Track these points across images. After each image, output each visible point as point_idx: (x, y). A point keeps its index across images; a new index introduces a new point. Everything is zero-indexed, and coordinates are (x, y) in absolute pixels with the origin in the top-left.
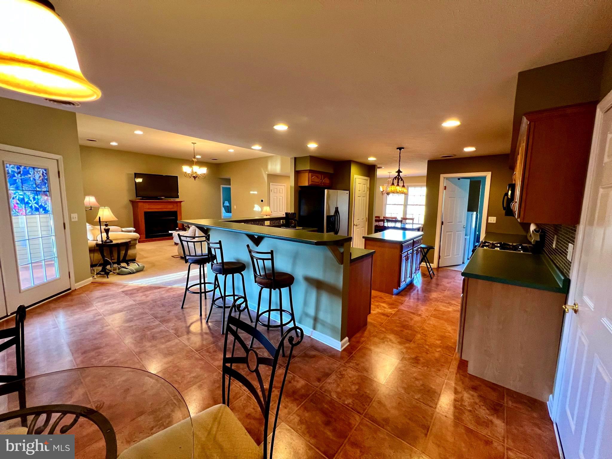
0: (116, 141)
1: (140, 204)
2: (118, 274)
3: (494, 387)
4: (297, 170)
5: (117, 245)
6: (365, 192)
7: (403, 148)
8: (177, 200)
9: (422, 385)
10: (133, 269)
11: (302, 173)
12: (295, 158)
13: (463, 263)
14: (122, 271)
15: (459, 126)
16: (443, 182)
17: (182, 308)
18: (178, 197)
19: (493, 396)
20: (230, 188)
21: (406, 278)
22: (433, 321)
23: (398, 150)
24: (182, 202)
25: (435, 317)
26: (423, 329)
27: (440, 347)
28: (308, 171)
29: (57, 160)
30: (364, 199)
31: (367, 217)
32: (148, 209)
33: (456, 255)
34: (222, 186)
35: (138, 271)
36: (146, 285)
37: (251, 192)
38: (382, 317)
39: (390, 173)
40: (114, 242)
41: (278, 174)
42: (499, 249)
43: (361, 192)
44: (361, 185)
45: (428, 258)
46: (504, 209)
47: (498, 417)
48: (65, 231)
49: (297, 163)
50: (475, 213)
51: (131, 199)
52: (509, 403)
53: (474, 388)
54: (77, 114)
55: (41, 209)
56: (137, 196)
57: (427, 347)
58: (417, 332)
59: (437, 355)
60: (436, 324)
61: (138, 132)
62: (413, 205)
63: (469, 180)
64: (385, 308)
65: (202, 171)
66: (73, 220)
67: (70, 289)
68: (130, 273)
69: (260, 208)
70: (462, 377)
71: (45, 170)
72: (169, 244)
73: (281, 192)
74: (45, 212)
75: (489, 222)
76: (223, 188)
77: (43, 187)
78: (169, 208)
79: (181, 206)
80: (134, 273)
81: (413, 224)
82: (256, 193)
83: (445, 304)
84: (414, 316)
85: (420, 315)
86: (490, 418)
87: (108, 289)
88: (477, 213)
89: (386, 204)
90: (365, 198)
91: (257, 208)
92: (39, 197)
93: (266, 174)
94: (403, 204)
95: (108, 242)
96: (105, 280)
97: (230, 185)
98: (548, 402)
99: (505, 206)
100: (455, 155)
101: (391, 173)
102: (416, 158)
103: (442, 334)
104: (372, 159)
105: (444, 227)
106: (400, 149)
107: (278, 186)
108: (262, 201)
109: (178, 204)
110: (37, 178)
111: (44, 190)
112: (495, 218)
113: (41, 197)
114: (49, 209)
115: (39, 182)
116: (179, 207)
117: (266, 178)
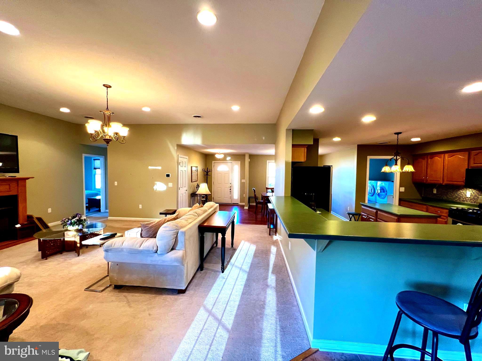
4: (294, 143)
11: (296, 147)
12: (293, 131)
18: (17, 172)
24: (28, 178)
34: (84, 155)
49: (294, 136)
75: (400, 191)
79: (25, 186)
93: (173, 145)
106: (398, 134)
107: (183, 158)
108: (168, 176)
109: (20, 183)
112: (404, 188)
116: (21, 188)
117: (173, 150)
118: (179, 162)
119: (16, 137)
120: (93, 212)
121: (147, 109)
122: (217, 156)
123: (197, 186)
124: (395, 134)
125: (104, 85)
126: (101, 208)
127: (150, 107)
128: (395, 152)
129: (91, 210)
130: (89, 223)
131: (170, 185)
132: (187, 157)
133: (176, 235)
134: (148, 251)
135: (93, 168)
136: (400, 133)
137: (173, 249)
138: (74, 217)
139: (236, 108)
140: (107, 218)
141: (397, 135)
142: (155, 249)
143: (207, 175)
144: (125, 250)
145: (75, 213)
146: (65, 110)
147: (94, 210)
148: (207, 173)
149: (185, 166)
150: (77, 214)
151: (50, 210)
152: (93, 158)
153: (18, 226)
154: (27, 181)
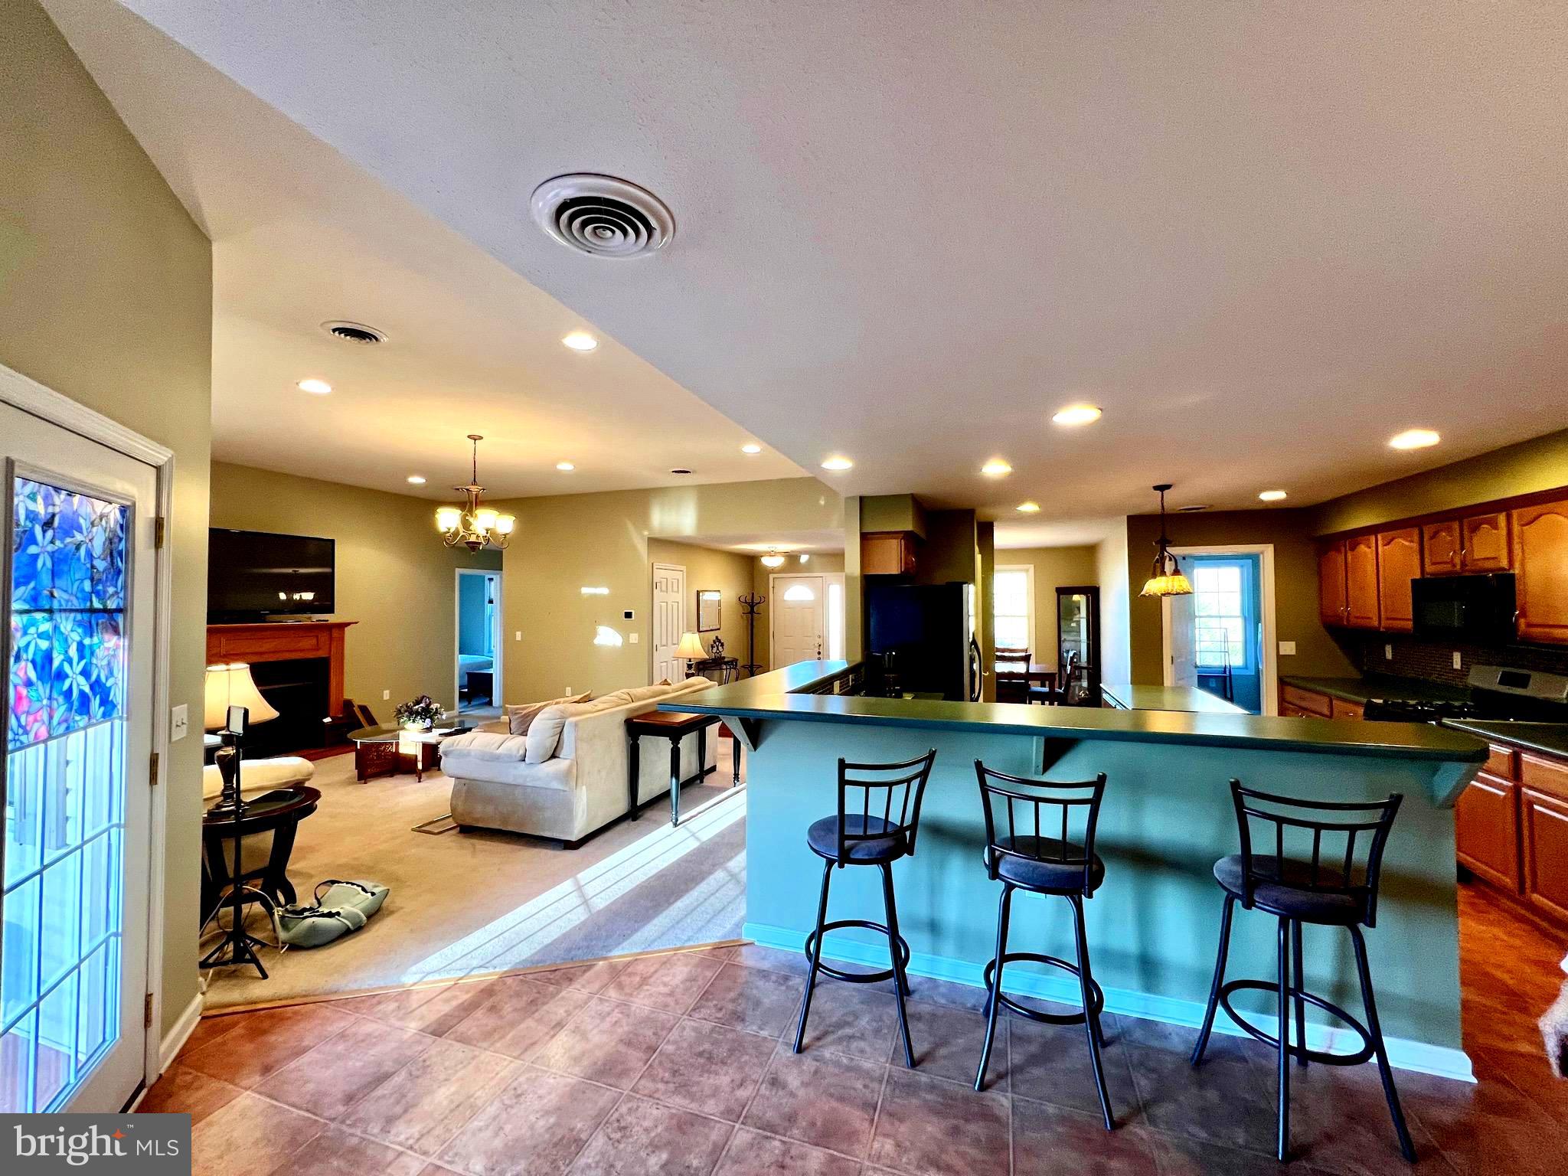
2: (295, 947)
7: (1170, 487)
8: (331, 618)
10: (357, 910)
11: (879, 539)
12: (861, 499)
14: (309, 930)
18: (333, 611)
23: (1157, 490)
24: (348, 624)
28: (902, 535)
29: (158, 469)
34: (458, 571)
37: (585, 591)
41: (676, 539)
48: (152, 796)
49: (866, 512)
55: (97, 697)
66: (175, 737)
67: (147, 1080)
68: (347, 933)
71: (122, 512)
74: (104, 715)
76: (462, 576)
77: (111, 590)
78: (304, 648)
79: (342, 639)
80: (362, 929)
82: (604, 591)
92: (95, 640)
93: (643, 538)
97: (497, 572)
106: (1161, 488)
107: (669, 572)
108: (628, 615)
109: (335, 633)
110: (98, 547)
111: (112, 604)
112: (1293, 644)
113: (101, 642)
114: (118, 696)
115: (101, 565)
116: (334, 644)
117: (642, 548)
118: (655, 581)
119: (333, 541)
120: (479, 705)
121: (565, 467)
122: (767, 561)
123: (714, 641)
124: (1156, 488)
125: (469, 437)
126: (493, 698)
127: (571, 461)
128: (1159, 538)
129: (473, 703)
130: (444, 717)
131: (634, 638)
132: (683, 568)
133: (559, 730)
134: (510, 756)
135: (487, 600)
136: (1168, 487)
137: (553, 756)
138: (418, 703)
139: (752, 448)
140: (499, 718)
141: (1159, 493)
142: (521, 752)
143: (752, 612)
144: (473, 753)
145: (420, 696)
146: (416, 480)
147: (481, 702)
148: (752, 607)
149: (675, 589)
150: (423, 697)
151: (386, 695)
152: (486, 579)
153: (327, 720)
154: (347, 630)
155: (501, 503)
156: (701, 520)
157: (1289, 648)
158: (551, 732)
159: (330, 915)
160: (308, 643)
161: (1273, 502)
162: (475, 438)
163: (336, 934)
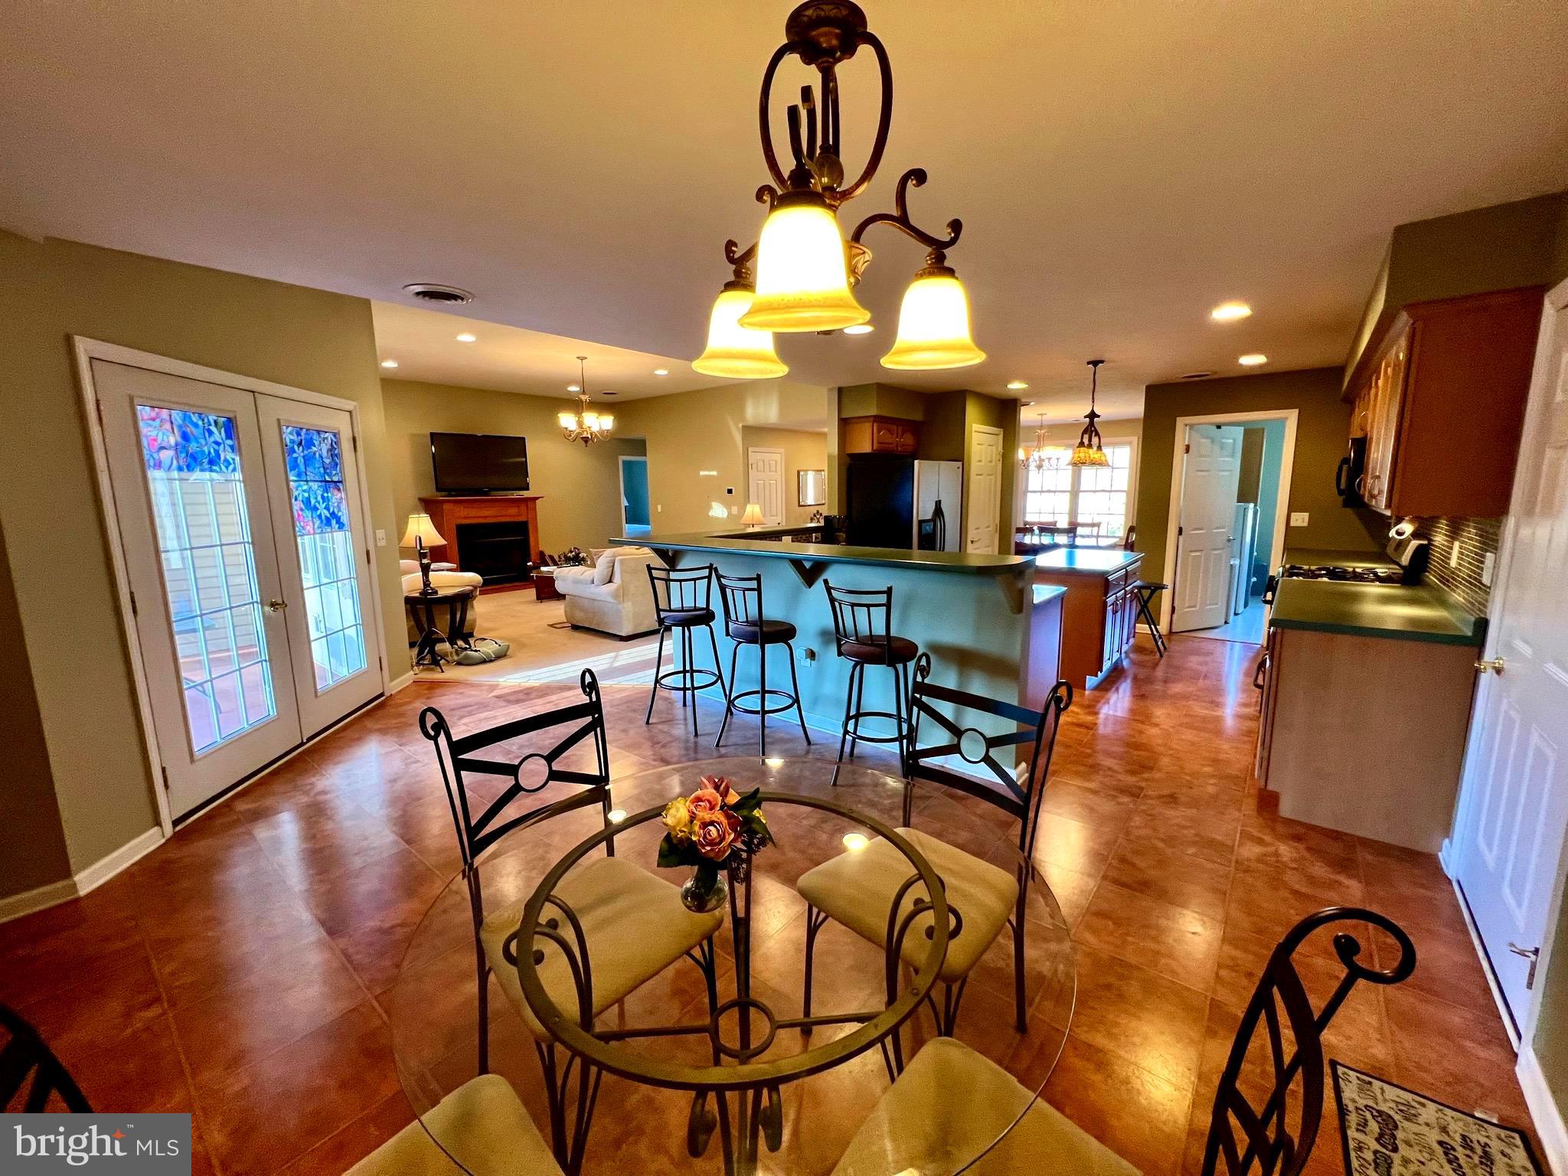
0: (395, 358)
1: (446, 507)
2: (459, 663)
3: (1336, 835)
4: (845, 415)
5: (446, 599)
6: (993, 464)
7: (1102, 362)
8: (526, 494)
9: (1196, 835)
10: (490, 651)
11: (857, 423)
12: (840, 390)
13: (1226, 623)
14: (467, 657)
15: (1248, 319)
16: (1182, 436)
17: (648, 723)
18: (527, 489)
19: (1336, 849)
20: (645, 463)
21: (1112, 652)
22: (1189, 735)
23: (1091, 366)
24: (538, 498)
25: (1188, 726)
26: (1170, 749)
27: (1213, 776)
28: (872, 419)
29: (350, 412)
30: (991, 479)
31: (998, 521)
32: (465, 518)
33: (1210, 605)
34: (622, 458)
35: (500, 656)
36: (538, 685)
37: (702, 473)
38: (1077, 729)
39: (1042, 415)
40: (441, 593)
41: (771, 426)
42: (1325, 579)
43: (982, 464)
44: (983, 447)
45: (1151, 611)
46: (1340, 492)
47: (1350, 876)
48: (369, 570)
49: (845, 400)
50: (1252, 505)
51: (421, 496)
52: (1365, 856)
53: (1297, 838)
54: (373, 303)
55: (333, 520)
56: (438, 489)
57: (1188, 778)
58: (1160, 754)
59: (1211, 790)
60: (1196, 739)
61: (466, 338)
62: (1095, 491)
63: (1243, 428)
64: (1077, 714)
65: (600, 423)
66: (379, 544)
67: (382, 695)
68: (484, 662)
69: (725, 510)
70: (1270, 823)
71: (335, 436)
72: (520, 600)
73: (773, 469)
74: (339, 528)
75: (1292, 524)
76: (625, 462)
77: (334, 472)
78: (510, 515)
79: (535, 509)
80: (491, 661)
81: (1098, 536)
82: (714, 473)
83: (1205, 704)
84: (1144, 726)
85: (1157, 725)
86: (1333, 877)
87: (462, 693)
88: (1255, 505)
89: (1026, 491)
90: (993, 477)
91: (718, 511)
92: (330, 495)
93: (737, 427)
94: (1069, 489)
95: (431, 594)
96: (437, 676)
97: (645, 455)
98: (1440, 854)
99: (1343, 486)
100: (1216, 373)
101: (1044, 417)
102: (1125, 381)
103: (1212, 755)
104: (1016, 386)
105: (1184, 541)
106: (1094, 363)
107: (760, 454)
108: (730, 491)
109: (530, 504)
110: (325, 453)
111: (335, 479)
112: (1306, 515)
113: (333, 495)
114: (344, 519)
115: (327, 461)
116: (530, 512)
117: (738, 437)
118: (750, 462)
119: (523, 439)
124: (1089, 363)
125: (577, 358)
131: (734, 510)
132: (782, 451)
133: (611, 564)
134: (586, 580)
137: (610, 581)
138: (571, 552)
141: (1093, 367)
142: (592, 578)
144: (569, 578)
146: (574, 389)
153: (530, 564)
154: (538, 502)
155: (601, 405)
156: (783, 408)
157: (1301, 519)
158: (608, 567)
159: (476, 651)
160: (513, 511)
161: (1252, 368)
162: (582, 359)
163: (478, 661)
